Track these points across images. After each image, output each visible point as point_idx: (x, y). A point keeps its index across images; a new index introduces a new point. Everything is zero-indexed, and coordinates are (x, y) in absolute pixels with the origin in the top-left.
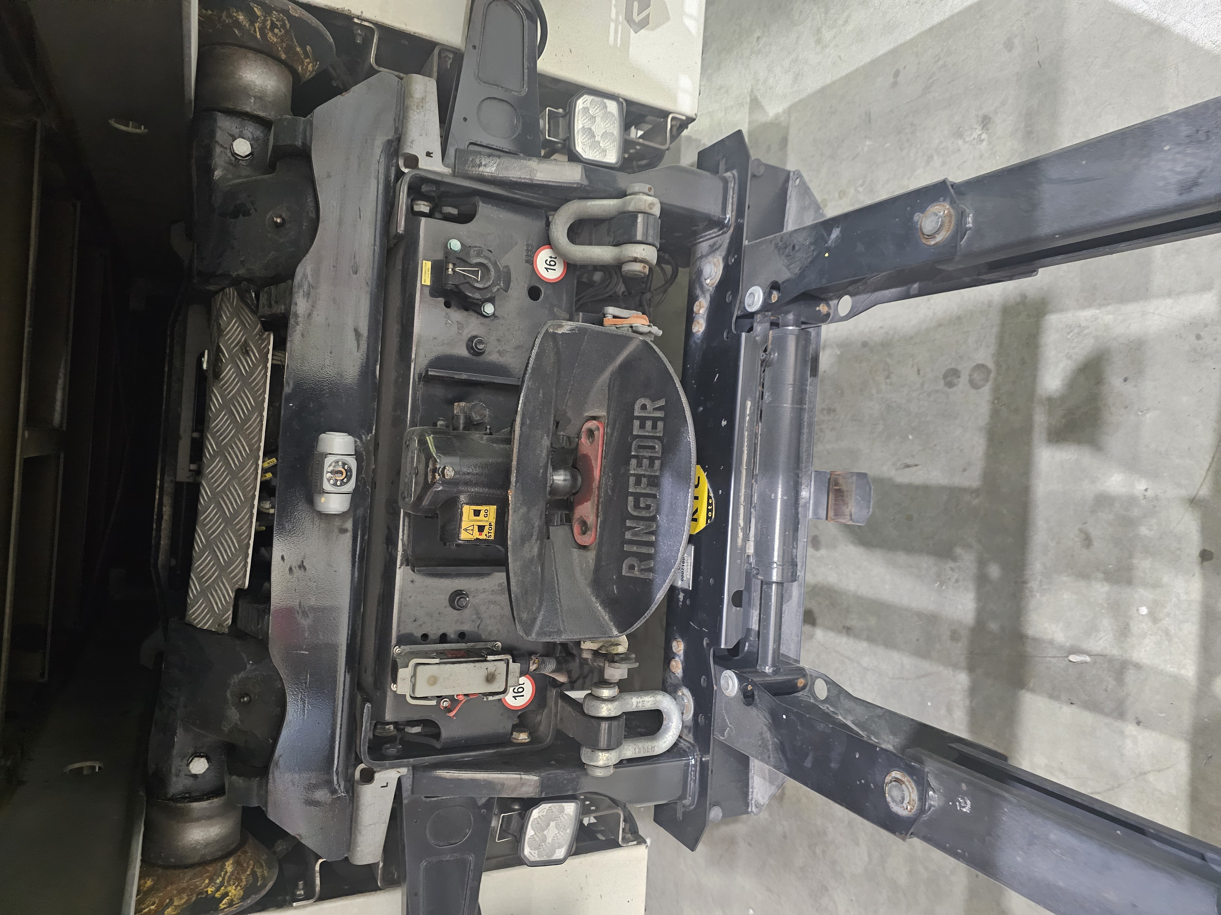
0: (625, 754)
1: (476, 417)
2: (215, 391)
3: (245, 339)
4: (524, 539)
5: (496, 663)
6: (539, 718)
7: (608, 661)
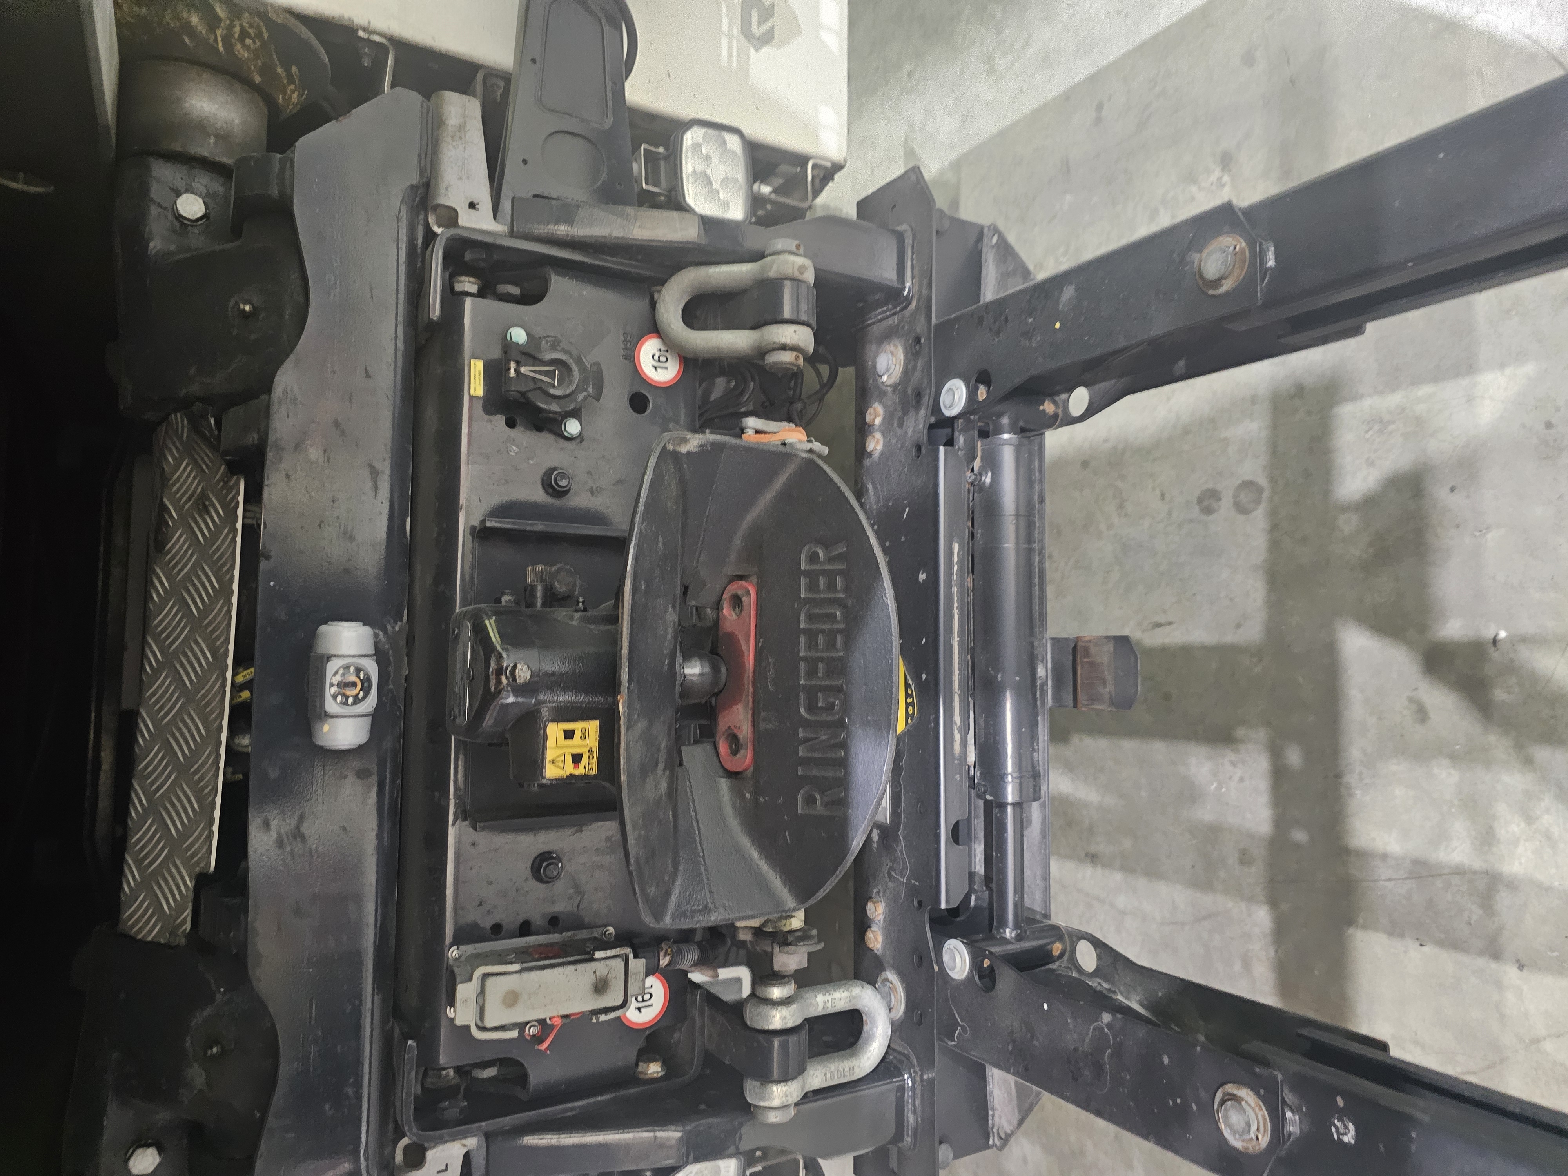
0: (810, 1083)
1: (561, 588)
2: (158, 571)
3: (203, 488)
4: (646, 769)
5: (608, 962)
6: (676, 1036)
7: (778, 943)
